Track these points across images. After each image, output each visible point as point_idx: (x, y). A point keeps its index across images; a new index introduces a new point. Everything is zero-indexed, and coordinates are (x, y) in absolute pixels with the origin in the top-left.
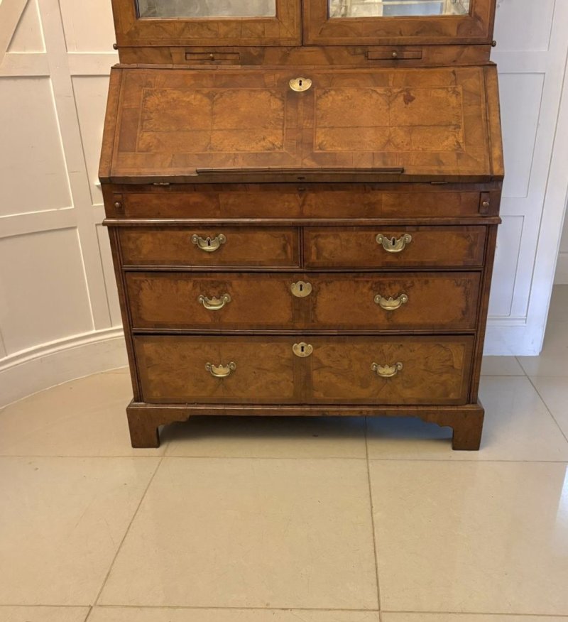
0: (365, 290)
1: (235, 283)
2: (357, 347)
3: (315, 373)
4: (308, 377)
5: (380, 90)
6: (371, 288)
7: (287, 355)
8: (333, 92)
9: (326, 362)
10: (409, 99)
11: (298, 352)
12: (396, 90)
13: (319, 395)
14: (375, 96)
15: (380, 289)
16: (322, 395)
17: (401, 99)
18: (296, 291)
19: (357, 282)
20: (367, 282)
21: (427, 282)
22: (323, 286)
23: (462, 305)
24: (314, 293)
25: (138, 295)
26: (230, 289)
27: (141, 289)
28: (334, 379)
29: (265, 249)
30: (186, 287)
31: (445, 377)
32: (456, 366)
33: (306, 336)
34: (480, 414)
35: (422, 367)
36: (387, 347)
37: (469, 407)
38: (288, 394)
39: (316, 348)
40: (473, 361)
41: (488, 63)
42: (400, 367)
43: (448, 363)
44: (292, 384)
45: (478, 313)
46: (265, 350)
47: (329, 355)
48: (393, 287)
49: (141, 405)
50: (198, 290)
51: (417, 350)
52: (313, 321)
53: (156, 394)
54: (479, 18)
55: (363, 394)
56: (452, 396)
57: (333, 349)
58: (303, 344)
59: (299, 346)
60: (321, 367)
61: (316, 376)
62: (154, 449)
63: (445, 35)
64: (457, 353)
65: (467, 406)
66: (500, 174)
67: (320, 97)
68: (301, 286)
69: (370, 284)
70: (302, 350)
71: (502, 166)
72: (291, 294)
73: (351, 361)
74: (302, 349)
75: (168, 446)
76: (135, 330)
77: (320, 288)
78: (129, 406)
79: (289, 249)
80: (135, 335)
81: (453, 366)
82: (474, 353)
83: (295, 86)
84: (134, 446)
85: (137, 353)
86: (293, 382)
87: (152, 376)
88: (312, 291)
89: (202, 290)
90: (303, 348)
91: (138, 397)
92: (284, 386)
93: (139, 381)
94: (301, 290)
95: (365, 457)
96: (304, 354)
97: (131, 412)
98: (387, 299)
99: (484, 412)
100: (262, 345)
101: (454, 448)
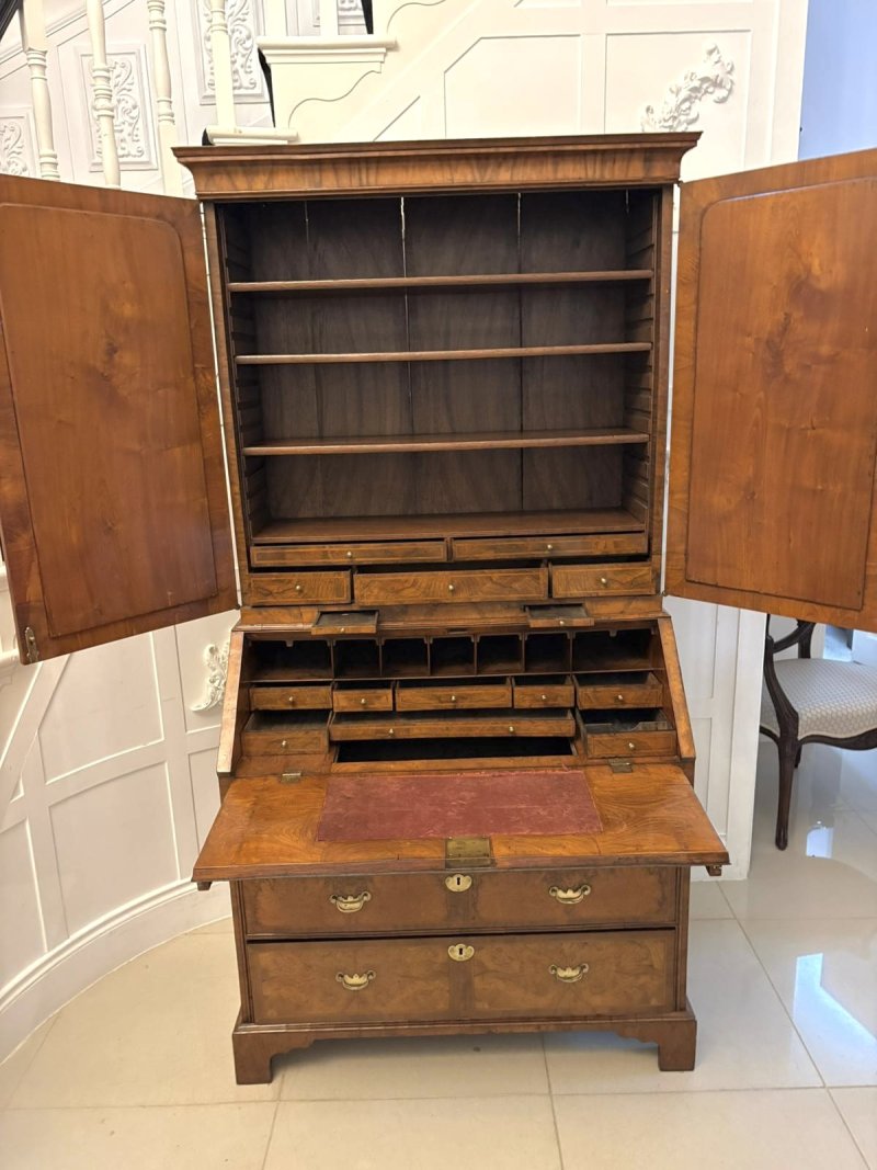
3: (477, 979)
4: (469, 984)
6: (545, 879)
7: (442, 959)
9: (491, 966)
11: (456, 956)
13: (483, 1006)
16: (486, 1006)
18: (452, 885)
23: (658, 895)
24: (475, 887)
25: (256, 896)
26: (370, 886)
27: (260, 889)
28: (501, 986)
31: (643, 979)
32: (656, 966)
33: (463, 935)
34: (692, 1023)
35: (614, 968)
36: (568, 945)
37: (676, 1016)
38: (442, 1006)
39: (477, 950)
40: (676, 959)
41: (661, 615)
42: (585, 970)
43: (645, 963)
44: (447, 994)
45: (678, 903)
46: (413, 953)
47: (495, 957)
49: (252, 1029)
51: (606, 946)
52: (474, 918)
53: (271, 1013)
55: (543, 1003)
56: (654, 1002)
57: (500, 951)
58: (462, 946)
59: (457, 948)
60: (484, 971)
61: (477, 982)
62: (266, 1085)
64: (655, 949)
65: (673, 1014)
66: (691, 755)
68: (459, 879)
69: (543, 875)
70: (461, 953)
71: (692, 745)
72: (446, 888)
73: (522, 963)
74: (459, 952)
75: (283, 1076)
76: (250, 936)
77: (482, 881)
78: (236, 1029)
80: (248, 942)
81: (652, 966)
82: (676, 949)
84: (240, 1081)
85: (250, 963)
86: (448, 991)
87: (268, 991)
88: (472, 884)
90: (461, 950)
91: (247, 1016)
92: (438, 997)
93: (250, 998)
94: (459, 884)
95: (547, 1091)
96: (463, 957)
97: (238, 1040)
99: (696, 1022)
100: (410, 949)
101: (663, 1068)
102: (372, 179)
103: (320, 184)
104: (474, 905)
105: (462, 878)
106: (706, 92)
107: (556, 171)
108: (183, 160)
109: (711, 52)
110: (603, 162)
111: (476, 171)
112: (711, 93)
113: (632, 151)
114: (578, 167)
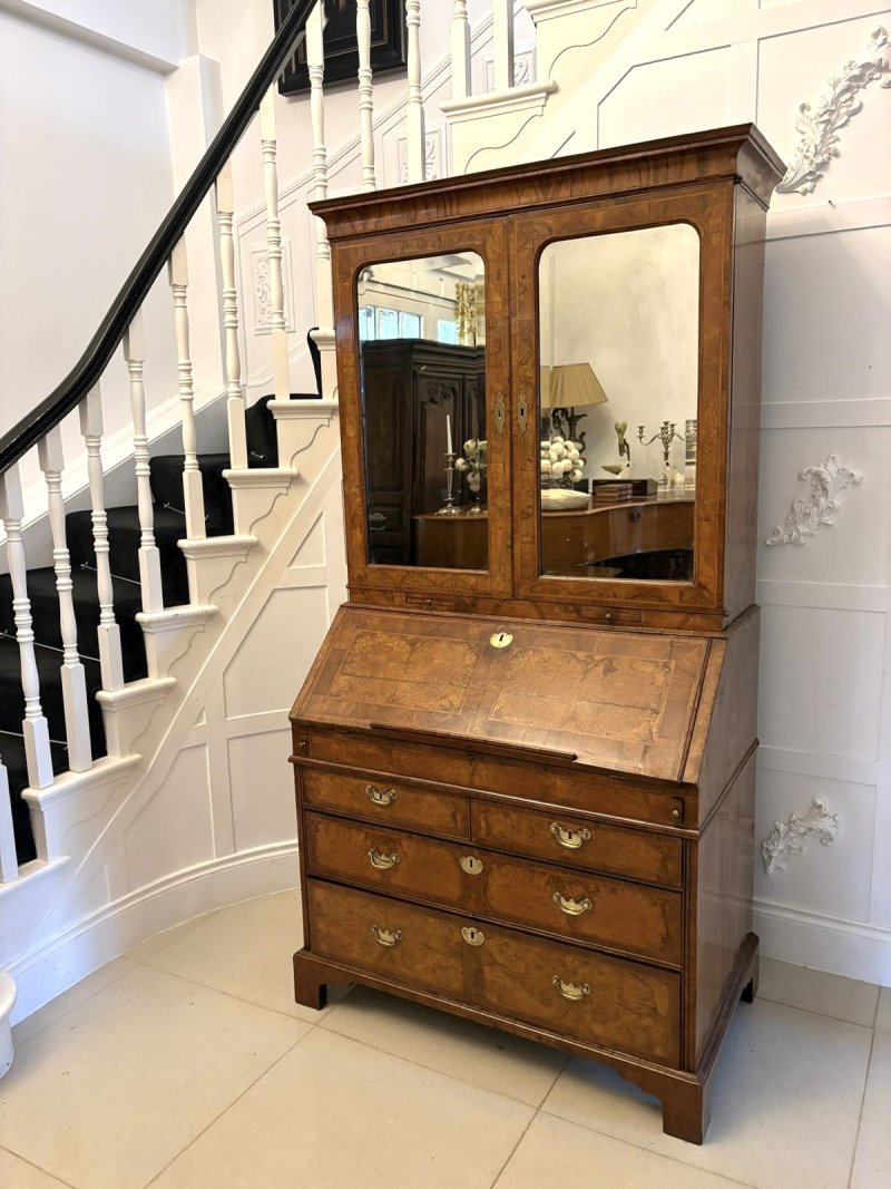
0: (542, 883)
1: (405, 843)
2: (535, 949)
3: (487, 969)
4: (480, 971)
5: (581, 656)
6: (549, 883)
7: (455, 938)
8: (531, 652)
9: (498, 958)
10: (609, 669)
11: (468, 939)
12: (598, 657)
13: (492, 998)
14: (573, 661)
15: (558, 885)
16: (495, 999)
17: (600, 669)
18: (465, 866)
19: (532, 871)
20: (544, 874)
21: (615, 891)
22: (495, 867)
23: (662, 930)
24: (486, 873)
25: (315, 836)
26: (400, 848)
27: (318, 831)
28: (509, 983)
29: (434, 813)
30: (358, 837)
31: (646, 1022)
32: (660, 1012)
33: (476, 921)
35: (616, 999)
36: (571, 960)
38: (456, 986)
39: (487, 938)
42: (587, 991)
43: (649, 1003)
44: (461, 976)
46: (432, 925)
47: (502, 951)
48: (573, 886)
50: (369, 842)
51: (609, 974)
52: (484, 906)
54: (705, 588)
55: (546, 1013)
57: (507, 945)
58: (474, 930)
59: (469, 930)
60: (493, 963)
61: (488, 973)
62: (317, 1011)
63: (665, 601)
67: (515, 656)
68: (471, 862)
69: (547, 877)
70: (472, 937)
72: (461, 868)
73: (528, 965)
74: (472, 936)
76: (311, 872)
77: (492, 869)
78: (297, 953)
79: (459, 818)
81: (655, 1009)
83: (495, 641)
84: (297, 999)
86: (462, 973)
88: (484, 871)
89: (373, 844)
90: (472, 934)
92: (453, 976)
94: (471, 866)
95: (537, 1105)
96: (473, 942)
98: (567, 900)
101: (668, 1131)
102: (455, 209)
103: (415, 220)
104: (485, 891)
105: (474, 861)
106: (871, 79)
107: (611, 184)
108: (316, 212)
109: (876, 35)
110: (657, 168)
111: (540, 192)
112: (877, 79)
113: (682, 153)
114: (632, 176)
